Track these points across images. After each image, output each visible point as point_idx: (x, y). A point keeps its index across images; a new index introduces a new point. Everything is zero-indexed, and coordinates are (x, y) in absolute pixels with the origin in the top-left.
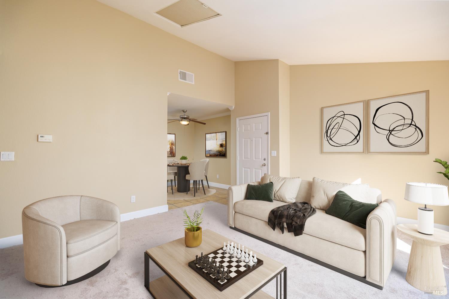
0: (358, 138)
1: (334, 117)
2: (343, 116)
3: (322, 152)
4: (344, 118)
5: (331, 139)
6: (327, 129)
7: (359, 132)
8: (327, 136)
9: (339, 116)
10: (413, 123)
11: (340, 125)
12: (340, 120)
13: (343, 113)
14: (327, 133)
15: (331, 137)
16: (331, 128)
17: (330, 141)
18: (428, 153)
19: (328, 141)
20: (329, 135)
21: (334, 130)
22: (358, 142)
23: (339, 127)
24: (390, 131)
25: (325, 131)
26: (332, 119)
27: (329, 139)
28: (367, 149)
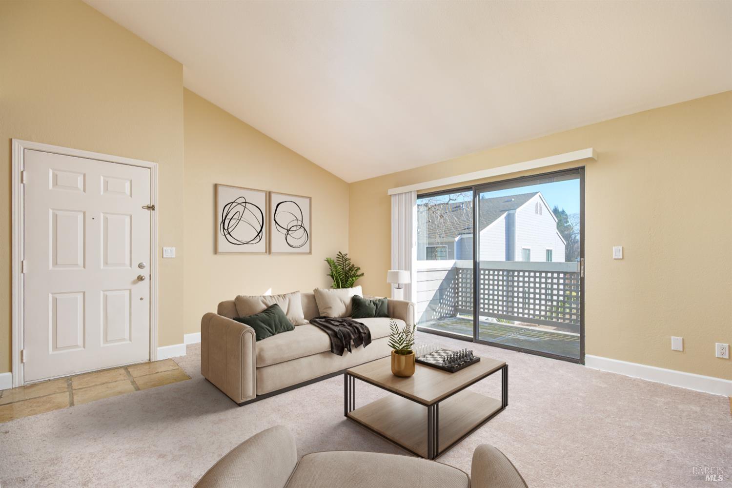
0: (260, 234)
1: (233, 203)
2: (244, 204)
3: (216, 251)
4: (245, 207)
5: (229, 233)
6: (224, 219)
7: (262, 227)
8: (224, 228)
9: (239, 203)
10: (303, 225)
11: (241, 215)
12: (240, 208)
13: (242, 200)
14: (224, 224)
15: (230, 230)
16: (229, 217)
17: (228, 236)
18: (311, 254)
19: (225, 235)
20: (226, 228)
21: (233, 222)
22: (260, 240)
23: (239, 218)
24: (288, 230)
25: (220, 220)
26: (230, 204)
27: (226, 233)
28: (269, 250)
